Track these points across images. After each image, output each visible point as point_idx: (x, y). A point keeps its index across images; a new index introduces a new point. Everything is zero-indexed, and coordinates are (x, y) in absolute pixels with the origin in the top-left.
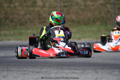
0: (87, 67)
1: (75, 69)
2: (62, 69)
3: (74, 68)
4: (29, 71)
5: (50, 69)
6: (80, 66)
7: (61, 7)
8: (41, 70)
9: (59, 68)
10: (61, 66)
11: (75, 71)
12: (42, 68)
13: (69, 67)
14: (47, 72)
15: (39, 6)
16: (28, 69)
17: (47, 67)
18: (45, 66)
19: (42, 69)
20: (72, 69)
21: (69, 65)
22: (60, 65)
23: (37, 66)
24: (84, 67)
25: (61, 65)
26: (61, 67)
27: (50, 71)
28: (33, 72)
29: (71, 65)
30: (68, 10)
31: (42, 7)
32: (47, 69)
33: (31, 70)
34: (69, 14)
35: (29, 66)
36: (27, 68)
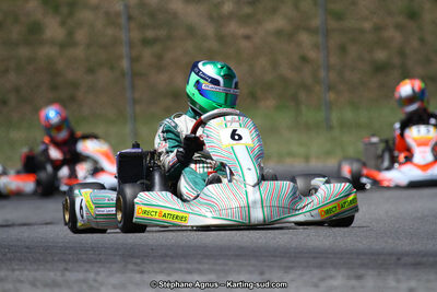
0: (231, 263)
1: (189, 272)
2: (142, 272)
3: (183, 266)
4: (21, 282)
5: (98, 273)
6: (205, 261)
7: (131, 45)
8: (63, 275)
9: (131, 266)
10: (139, 261)
11: (188, 278)
12: (66, 269)
13: (164, 265)
14: (85, 281)
15: (52, 43)
16: (17, 273)
17: (87, 266)
18: (78, 261)
19: (67, 274)
20: (175, 271)
21: (166, 256)
22: (132, 256)
23: (47, 262)
24: (221, 261)
25: (138, 257)
26: (136, 264)
27: (95, 281)
28: (33, 284)
29: (172, 257)
30: (160, 57)
31: (63, 46)
32: (87, 271)
33: (27, 274)
34: (160, 69)
35: (21, 260)
36: (13, 270)
